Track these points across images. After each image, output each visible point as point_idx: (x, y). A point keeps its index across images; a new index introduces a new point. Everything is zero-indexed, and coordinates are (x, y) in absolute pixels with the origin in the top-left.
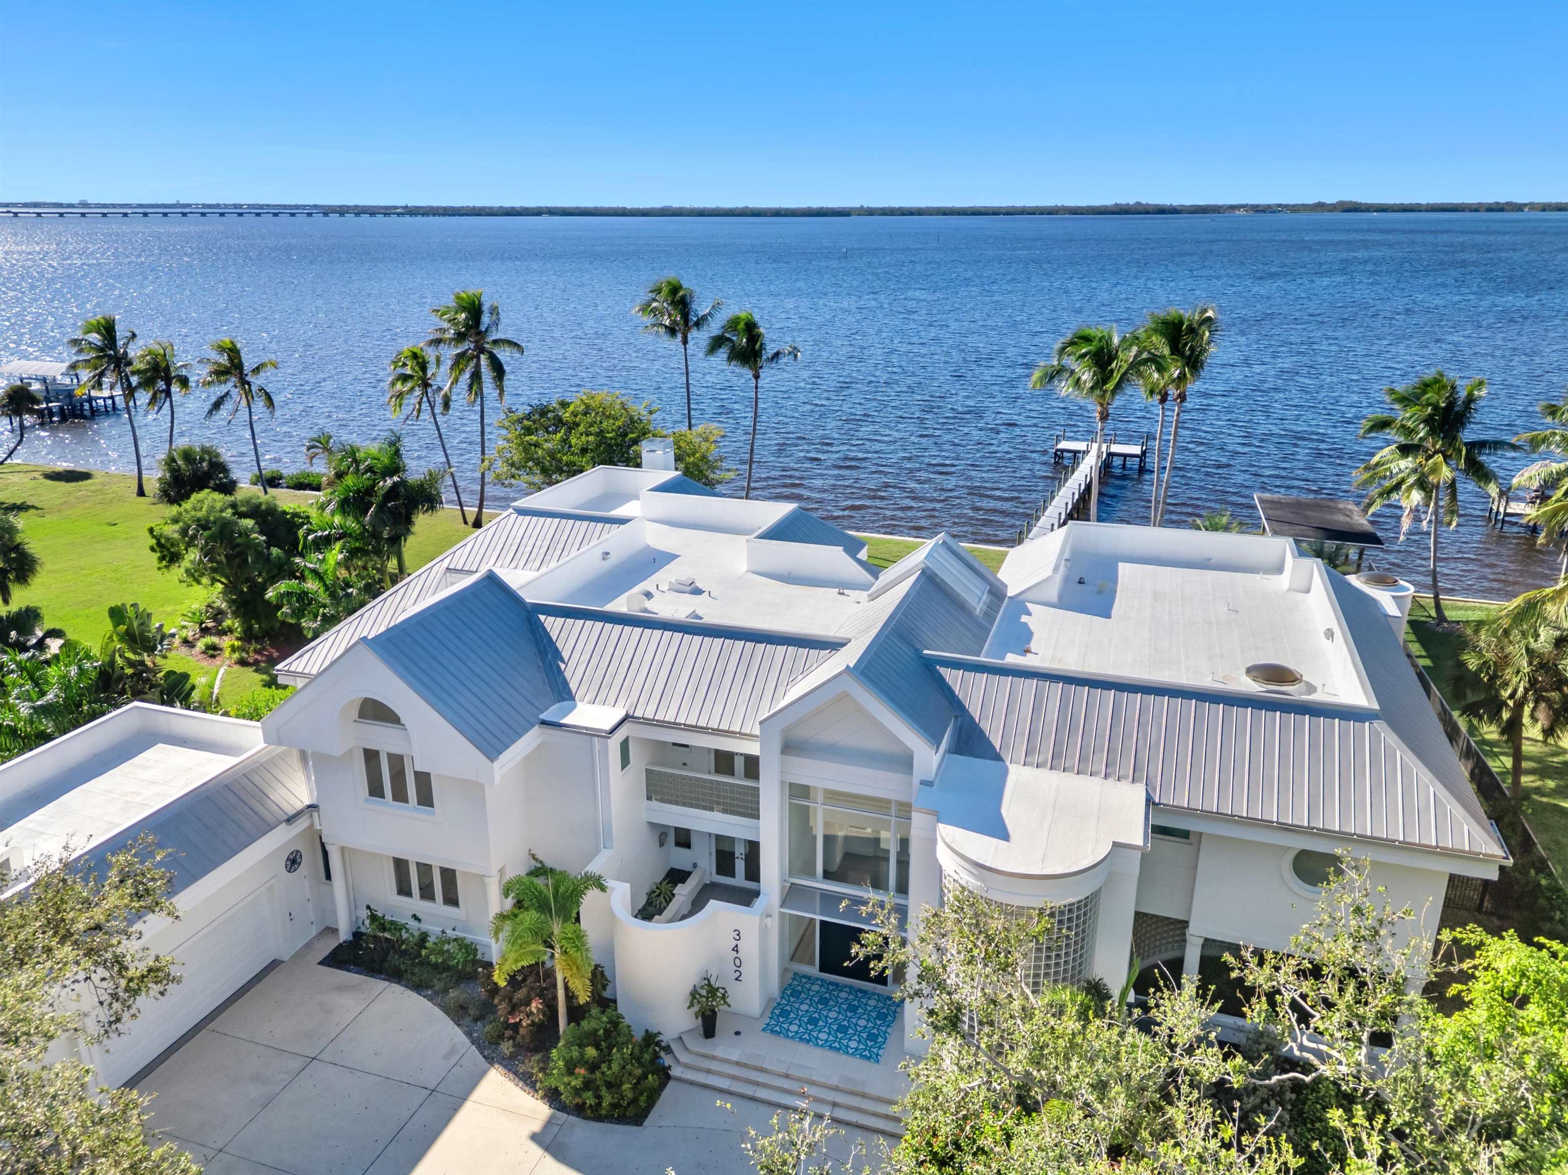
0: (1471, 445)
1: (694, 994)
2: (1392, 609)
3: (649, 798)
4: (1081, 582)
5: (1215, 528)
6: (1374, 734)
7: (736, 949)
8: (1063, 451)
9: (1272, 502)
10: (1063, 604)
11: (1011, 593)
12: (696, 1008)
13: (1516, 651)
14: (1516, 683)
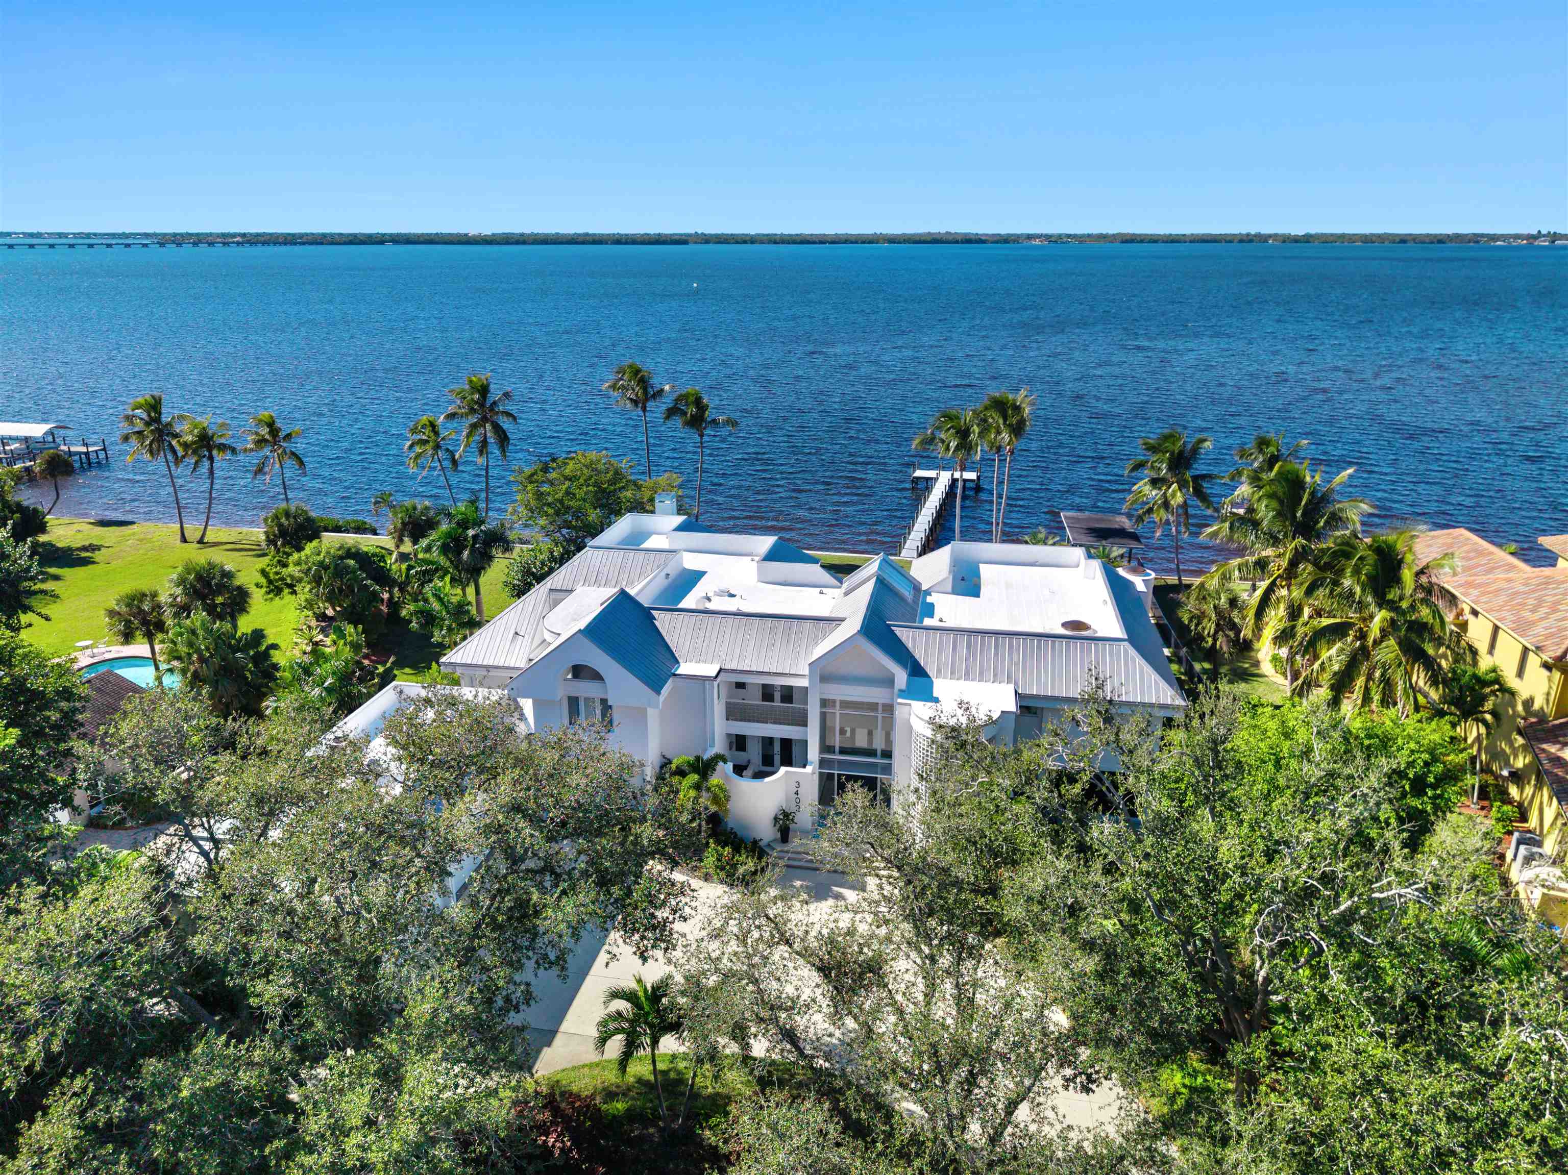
0: (1195, 478)
1: (776, 819)
2: (1141, 587)
3: (727, 719)
4: (963, 579)
5: (1036, 542)
6: (1126, 651)
7: (797, 793)
8: (918, 478)
9: (1073, 518)
10: (955, 592)
11: (924, 588)
12: (778, 826)
13: (1209, 608)
14: (1209, 627)
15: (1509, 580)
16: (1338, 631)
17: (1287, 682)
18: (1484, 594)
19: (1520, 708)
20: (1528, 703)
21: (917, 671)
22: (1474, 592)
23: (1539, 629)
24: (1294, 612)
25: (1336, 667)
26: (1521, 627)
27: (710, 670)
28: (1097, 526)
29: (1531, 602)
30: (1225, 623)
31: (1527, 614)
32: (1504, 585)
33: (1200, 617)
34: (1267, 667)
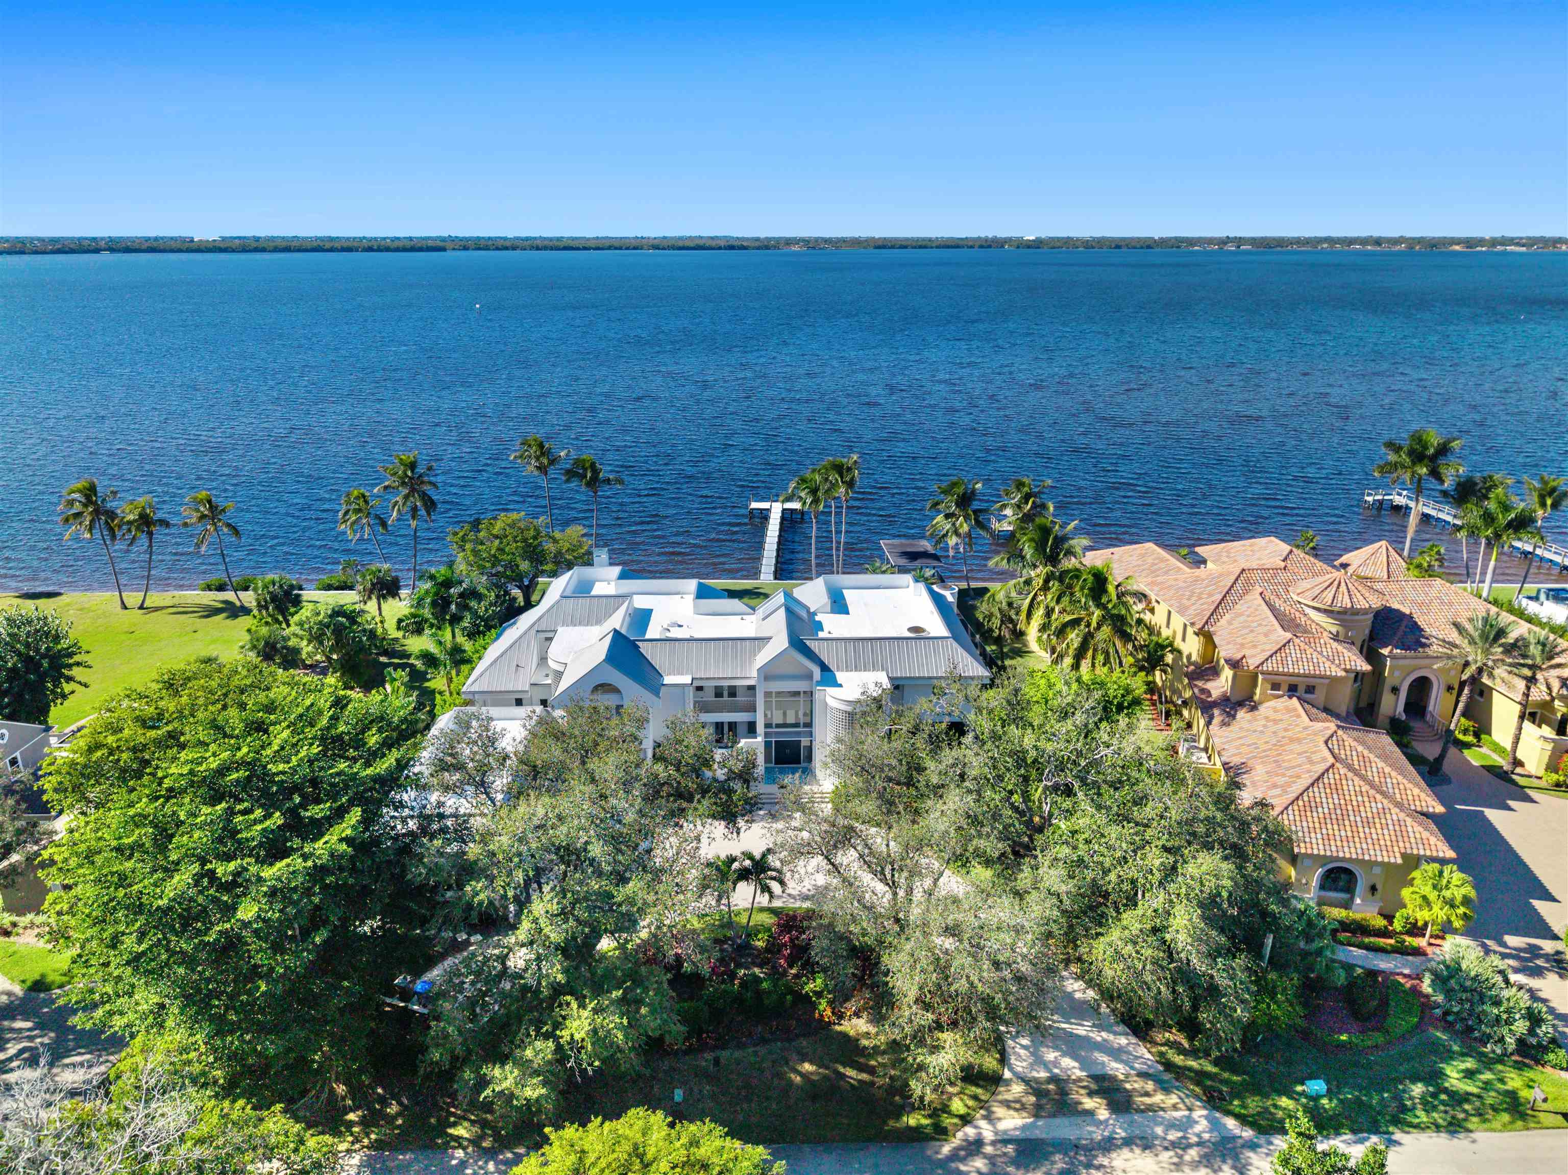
0: (975, 512)
2: (950, 599)
3: (695, 712)
4: (836, 602)
5: (874, 569)
6: (952, 646)
8: (755, 509)
9: (890, 544)
10: (833, 612)
11: (812, 611)
13: (995, 611)
14: (996, 622)
15: (1176, 580)
16: (1075, 623)
17: (1048, 655)
18: (1161, 589)
19: (1185, 660)
20: (1189, 657)
21: (824, 668)
22: (1156, 588)
23: (1191, 611)
24: (1049, 613)
25: (1076, 646)
26: (1182, 611)
27: (687, 679)
28: (909, 550)
29: (1188, 593)
30: (1007, 619)
31: (1185, 601)
32: (1173, 583)
33: (991, 615)
34: (1033, 645)
